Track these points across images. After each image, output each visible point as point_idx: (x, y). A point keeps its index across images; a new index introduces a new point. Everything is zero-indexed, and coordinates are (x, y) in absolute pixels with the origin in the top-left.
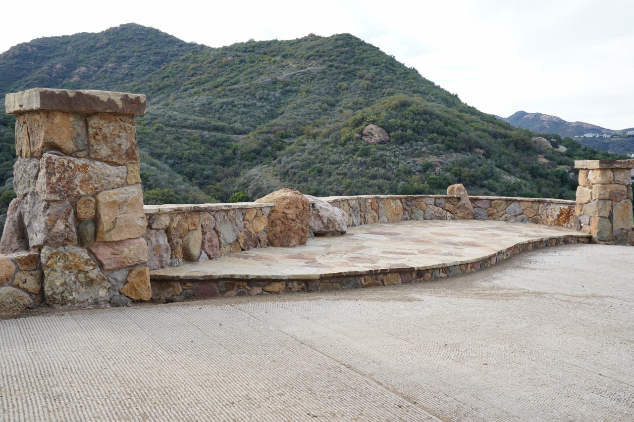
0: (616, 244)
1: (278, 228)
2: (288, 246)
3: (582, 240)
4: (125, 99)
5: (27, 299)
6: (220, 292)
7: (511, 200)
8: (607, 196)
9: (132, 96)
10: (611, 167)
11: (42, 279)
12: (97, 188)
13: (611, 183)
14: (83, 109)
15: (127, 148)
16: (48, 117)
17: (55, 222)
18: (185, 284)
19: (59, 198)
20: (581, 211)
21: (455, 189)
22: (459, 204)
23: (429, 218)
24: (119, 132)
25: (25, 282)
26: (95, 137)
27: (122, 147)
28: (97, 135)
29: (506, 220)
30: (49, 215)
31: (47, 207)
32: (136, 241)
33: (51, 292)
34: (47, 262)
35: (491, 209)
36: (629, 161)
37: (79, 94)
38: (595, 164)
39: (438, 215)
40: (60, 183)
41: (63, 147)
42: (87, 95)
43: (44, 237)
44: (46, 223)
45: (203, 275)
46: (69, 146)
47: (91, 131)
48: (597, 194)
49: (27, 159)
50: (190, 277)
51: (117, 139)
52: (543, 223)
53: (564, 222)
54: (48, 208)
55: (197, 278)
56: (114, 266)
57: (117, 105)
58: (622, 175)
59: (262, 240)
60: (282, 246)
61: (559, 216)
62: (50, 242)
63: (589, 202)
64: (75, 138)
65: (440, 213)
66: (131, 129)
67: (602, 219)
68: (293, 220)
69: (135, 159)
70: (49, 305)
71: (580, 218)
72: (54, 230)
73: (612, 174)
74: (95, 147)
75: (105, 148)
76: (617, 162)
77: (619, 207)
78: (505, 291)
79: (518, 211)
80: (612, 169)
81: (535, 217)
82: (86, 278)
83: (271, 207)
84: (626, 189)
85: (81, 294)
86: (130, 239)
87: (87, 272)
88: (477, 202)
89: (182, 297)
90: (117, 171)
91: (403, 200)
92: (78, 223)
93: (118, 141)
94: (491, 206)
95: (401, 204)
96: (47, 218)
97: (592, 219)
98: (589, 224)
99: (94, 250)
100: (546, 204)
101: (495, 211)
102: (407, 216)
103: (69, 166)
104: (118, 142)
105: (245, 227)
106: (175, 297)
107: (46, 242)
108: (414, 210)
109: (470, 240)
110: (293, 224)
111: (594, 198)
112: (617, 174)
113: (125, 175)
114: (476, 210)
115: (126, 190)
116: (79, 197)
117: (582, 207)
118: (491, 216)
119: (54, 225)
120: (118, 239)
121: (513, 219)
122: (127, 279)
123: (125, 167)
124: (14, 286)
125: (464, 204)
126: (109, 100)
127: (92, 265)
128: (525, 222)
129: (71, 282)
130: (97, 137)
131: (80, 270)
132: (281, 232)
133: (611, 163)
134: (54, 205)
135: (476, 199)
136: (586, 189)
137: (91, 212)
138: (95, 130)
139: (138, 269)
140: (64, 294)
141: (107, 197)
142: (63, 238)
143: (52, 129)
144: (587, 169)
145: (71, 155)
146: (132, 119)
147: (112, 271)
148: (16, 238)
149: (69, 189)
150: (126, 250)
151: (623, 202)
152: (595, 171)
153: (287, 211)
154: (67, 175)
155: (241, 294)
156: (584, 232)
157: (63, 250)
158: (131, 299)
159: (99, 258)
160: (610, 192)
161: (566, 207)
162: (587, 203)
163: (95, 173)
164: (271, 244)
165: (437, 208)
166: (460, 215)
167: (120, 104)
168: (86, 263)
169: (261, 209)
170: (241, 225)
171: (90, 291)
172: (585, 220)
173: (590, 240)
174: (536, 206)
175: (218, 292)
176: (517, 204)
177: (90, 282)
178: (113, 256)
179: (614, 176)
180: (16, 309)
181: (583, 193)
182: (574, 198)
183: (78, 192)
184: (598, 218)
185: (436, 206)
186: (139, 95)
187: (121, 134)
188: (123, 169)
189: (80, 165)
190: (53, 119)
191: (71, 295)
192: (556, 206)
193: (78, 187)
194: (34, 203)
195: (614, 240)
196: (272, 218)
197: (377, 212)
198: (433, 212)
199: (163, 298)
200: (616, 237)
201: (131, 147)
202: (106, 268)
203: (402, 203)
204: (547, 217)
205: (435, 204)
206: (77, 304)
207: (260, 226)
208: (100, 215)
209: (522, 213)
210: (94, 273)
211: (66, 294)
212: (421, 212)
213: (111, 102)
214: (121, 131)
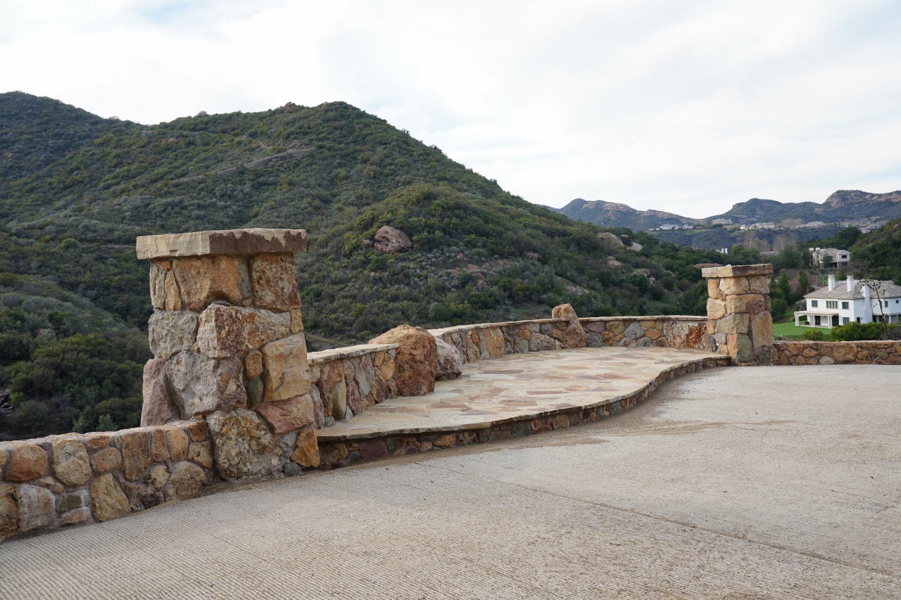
0: (758, 365)
1: (407, 374)
2: (418, 394)
3: (721, 362)
4: (288, 236)
5: (202, 476)
6: (389, 451)
7: (630, 320)
8: (744, 308)
9: (294, 232)
10: (746, 274)
11: (213, 449)
12: (263, 340)
13: (746, 293)
14: (249, 251)
15: (290, 291)
16: (213, 262)
17: (227, 382)
18: (350, 445)
19: (229, 355)
20: (715, 328)
21: (562, 310)
22: (568, 330)
23: (535, 349)
24: (281, 274)
25: (198, 455)
26: (258, 282)
27: (285, 290)
28: (260, 279)
29: (626, 345)
30: (220, 375)
31: (216, 367)
32: (303, 398)
33: (228, 464)
34: (221, 430)
35: (607, 332)
36: (764, 266)
37: (245, 234)
38: (727, 270)
39: (545, 344)
40: (229, 337)
41: (231, 296)
42: (253, 235)
43: (217, 400)
44: (218, 385)
45: (370, 433)
46: (236, 294)
47: (255, 275)
48: (733, 307)
49: (176, 312)
50: (357, 436)
51: (280, 282)
52: (670, 346)
53: (695, 343)
54: (218, 367)
55: (365, 437)
56: (284, 428)
57: (281, 244)
58: (758, 283)
59: (392, 389)
60: (413, 395)
61: (688, 336)
62: (223, 406)
63: (724, 316)
64: (240, 285)
65: (548, 342)
66: (291, 270)
67: (741, 336)
68: (421, 362)
69: (297, 304)
70: (224, 480)
71: (714, 336)
72: (227, 392)
73: (747, 282)
74: (260, 293)
75: (269, 293)
76: (751, 268)
77: (757, 320)
78: (684, 425)
79: (639, 333)
80: (746, 277)
81: (660, 339)
82: (258, 444)
83: (396, 349)
84: (763, 299)
85: (254, 465)
86: (297, 396)
87: (259, 438)
88: (588, 325)
89: (349, 460)
90: (282, 319)
91: (504, 329)
92: (246, 382)
93: (281, 284)
94: (606, 329)
95: (502, 334)
96: (219, 378)
97: (729, 337)
98: (726, 343)
99: (263, 412)
100: (672, 322)
101: (611, 335)
102: (510, 348)
103: (237, 317)
104: (281, 286)
105: (376, 375)
106: (342, 461)
107: (218, 407)
108: (518, 340)
109: (607, 372)
110: (421, 367)
111: (729, 312)
112: (752, 281)
113: (289, 323)
114: (588, 335)
115: (291, 339)
116: (247, 352)
117: (716, 323)
118: (607, 342)
119: (226, 386)
120: (286, 397)
121: (634, 344)
122: (296, 443)
123: (288, 313)
124: (189, 460)
125: (575, 329)
126: (273, 238)
127: (263, 429)
128: (648, 346)
129: (245, 451)
130: (262, 282)
131: (252, 437)
132: (410, 378)
133: (745, 269)
134: (225, 362)
135: (588, 322)
136: (719, 301)
137: (259, 369)
138: (259, 274)
139: (306, 431)
140: (239, 466)
141: (274, 349)
142: (236, 401)
143: (219, 276)
144: (718, 278)
145: (237, 305)
146: (292, 258)
147: (282, 435)
148: (166, 406)
149: (238, 343)
150: (295, 410)
151: (761, 314)
152: (728, 280)
153: (415, 352)
154: (235, 328)
155: (411, 452)
156: (720, 353)
157: (236, 415)
158: (301, 466)
159: (270, 420)
160: (747, 304)
161: (696, 325)
162: (721, 318)
163: (261, 323)
164: (400, 393)
165: (543, 336)
166: (571, 342)
167: (283, 242)
168: (258, 428)
169: (387, 352)
170: (372, 372)
171: (262, 460)
172: (720, 338)
173: (729, 362)
174: (659, 325)
175: (386, 451)
176: (637, 325)
177: (262, 450)
178: (283, 418)
179: (749, 284)
180: (194, 486)
181: (715, 307)
182: (704, 312)
183: (247, 346)
184: (735, 336)
185: (542, 334)
186: (300, 230)
187: (282, 276)
188: (286, 316)
189: (247, 314)
190: (219, 265)
191: (246, 466)
192: (684, 325)
193: (247, 341)
194: (194, 363)
195: (755, 360)
196: (399, 362)
197: (478, 346)
198: (539, 341)
199: (328, 463)
200: (757, 356)
201: (293, 290)
202: (277, 431)
203: (503, 332)
204: (674, 338)
205: (541, 332)
206: (251, 477)
207: (389, 372)
208: (268, 371)
209: (644, 336)
210: (266, 439)
211: (241, 466)
212: (525, 342)
213: (275, 240)
214: (283, 273)
